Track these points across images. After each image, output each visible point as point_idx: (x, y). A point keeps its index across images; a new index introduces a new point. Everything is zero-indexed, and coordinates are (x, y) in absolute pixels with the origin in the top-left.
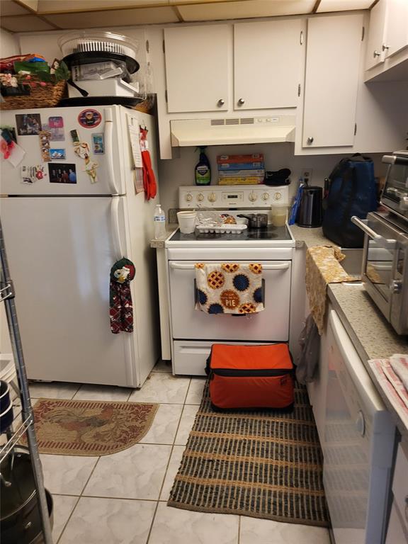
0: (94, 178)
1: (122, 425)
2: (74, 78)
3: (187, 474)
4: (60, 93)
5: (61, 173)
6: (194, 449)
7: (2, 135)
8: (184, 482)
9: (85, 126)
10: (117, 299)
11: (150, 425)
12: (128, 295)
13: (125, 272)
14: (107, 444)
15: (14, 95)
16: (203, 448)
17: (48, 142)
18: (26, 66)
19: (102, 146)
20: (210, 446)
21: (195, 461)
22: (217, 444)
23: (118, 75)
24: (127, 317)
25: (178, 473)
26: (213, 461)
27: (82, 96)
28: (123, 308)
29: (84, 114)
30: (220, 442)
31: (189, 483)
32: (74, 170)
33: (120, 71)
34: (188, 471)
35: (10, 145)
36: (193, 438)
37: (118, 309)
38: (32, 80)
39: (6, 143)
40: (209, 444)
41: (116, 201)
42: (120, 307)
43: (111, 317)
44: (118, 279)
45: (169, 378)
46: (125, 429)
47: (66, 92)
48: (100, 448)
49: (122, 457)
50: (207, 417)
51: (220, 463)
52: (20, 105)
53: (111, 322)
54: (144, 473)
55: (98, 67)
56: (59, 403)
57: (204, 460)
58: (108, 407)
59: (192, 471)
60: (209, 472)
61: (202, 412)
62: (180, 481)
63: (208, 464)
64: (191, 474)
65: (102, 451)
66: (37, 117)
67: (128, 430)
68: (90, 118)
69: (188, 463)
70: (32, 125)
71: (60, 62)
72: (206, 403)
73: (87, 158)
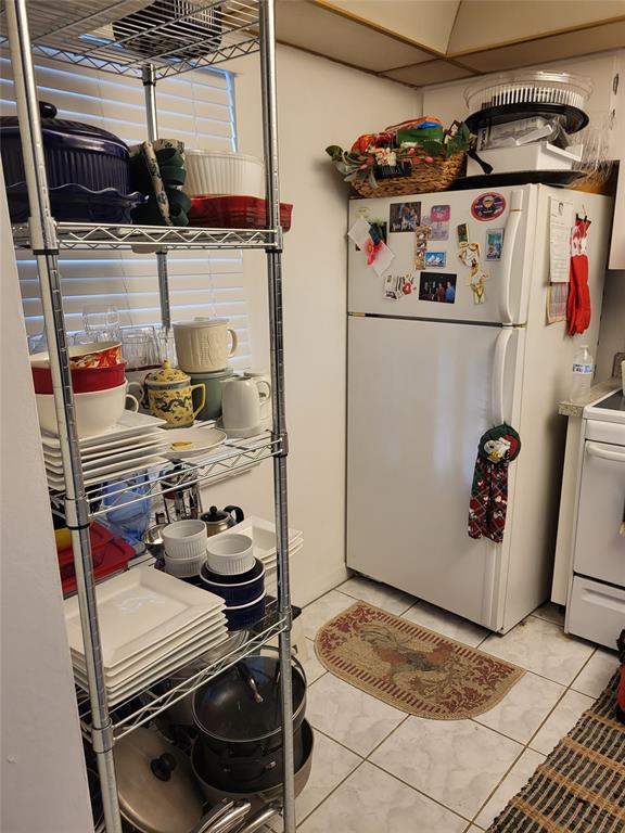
0: (480, 296)
1: (456, 681)
2: (479, 147)
3: (532, 802)
4: (453, 170)
5: (437, 287)
6: (558, 769)
7: (371, 232)
8: (522, 815)
9: (479, 218)
10: (484, 486)
11: (499, 699)
12: (504, 482)
13: (502, 447)
14: (426, 702)
15: (391, 177)
16: (576, 773)
17: (425, 242)
18: (413, 136)
19: (500, 248)
20: (591, 776)
21: (554, 789)
22: (605, 779)
23: (545, 138)
24: (495, 516)
25: (518, 795)
26: (586, 804)
27: (483, 173)
28: (492, 501)
29: (481, 200)
30: (612, 777)
31: (529, 820)
32: (454, 284)
33: (549, 130)
34: (536, 799)
35: (377, 245)
36: (565, 749)
37: (482, 502)
38: (416, 153)
39: (373, 243)
40: (588, 772)
41: (507, 333)
42: (486, 499)
43: (471, 511)
44: (489, 455)
45: (557, 636)
46: (458, 688)
47: (463, 168)
48: (414, 702)
49: (441, 730)
50: (603, 725)
51: (598, 812)
52: (398, 191)
53: (470, 519)
54: (464, 769)
55: (517, 127)
56: (381, 615)
57: (570, 796)
58: (445, 647)
59: (543, 803)
60: (573, 817)
61: (596, 712)
62: (515, 809)
63: (576, 804)
64: (540, 807)
65: (414, 707)
66: (417, 206)
67: (463, 692)
68: (488, 206)
69: (540, 787)
70: (409, 217)
71: (459, 125)
72: (609, 701)
73: (474, 265)
